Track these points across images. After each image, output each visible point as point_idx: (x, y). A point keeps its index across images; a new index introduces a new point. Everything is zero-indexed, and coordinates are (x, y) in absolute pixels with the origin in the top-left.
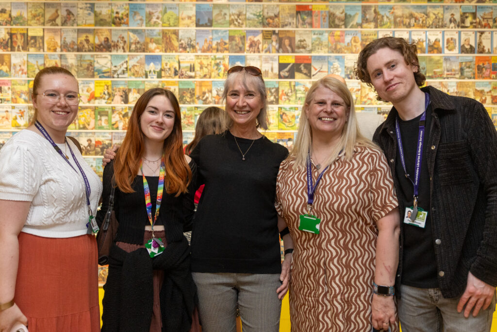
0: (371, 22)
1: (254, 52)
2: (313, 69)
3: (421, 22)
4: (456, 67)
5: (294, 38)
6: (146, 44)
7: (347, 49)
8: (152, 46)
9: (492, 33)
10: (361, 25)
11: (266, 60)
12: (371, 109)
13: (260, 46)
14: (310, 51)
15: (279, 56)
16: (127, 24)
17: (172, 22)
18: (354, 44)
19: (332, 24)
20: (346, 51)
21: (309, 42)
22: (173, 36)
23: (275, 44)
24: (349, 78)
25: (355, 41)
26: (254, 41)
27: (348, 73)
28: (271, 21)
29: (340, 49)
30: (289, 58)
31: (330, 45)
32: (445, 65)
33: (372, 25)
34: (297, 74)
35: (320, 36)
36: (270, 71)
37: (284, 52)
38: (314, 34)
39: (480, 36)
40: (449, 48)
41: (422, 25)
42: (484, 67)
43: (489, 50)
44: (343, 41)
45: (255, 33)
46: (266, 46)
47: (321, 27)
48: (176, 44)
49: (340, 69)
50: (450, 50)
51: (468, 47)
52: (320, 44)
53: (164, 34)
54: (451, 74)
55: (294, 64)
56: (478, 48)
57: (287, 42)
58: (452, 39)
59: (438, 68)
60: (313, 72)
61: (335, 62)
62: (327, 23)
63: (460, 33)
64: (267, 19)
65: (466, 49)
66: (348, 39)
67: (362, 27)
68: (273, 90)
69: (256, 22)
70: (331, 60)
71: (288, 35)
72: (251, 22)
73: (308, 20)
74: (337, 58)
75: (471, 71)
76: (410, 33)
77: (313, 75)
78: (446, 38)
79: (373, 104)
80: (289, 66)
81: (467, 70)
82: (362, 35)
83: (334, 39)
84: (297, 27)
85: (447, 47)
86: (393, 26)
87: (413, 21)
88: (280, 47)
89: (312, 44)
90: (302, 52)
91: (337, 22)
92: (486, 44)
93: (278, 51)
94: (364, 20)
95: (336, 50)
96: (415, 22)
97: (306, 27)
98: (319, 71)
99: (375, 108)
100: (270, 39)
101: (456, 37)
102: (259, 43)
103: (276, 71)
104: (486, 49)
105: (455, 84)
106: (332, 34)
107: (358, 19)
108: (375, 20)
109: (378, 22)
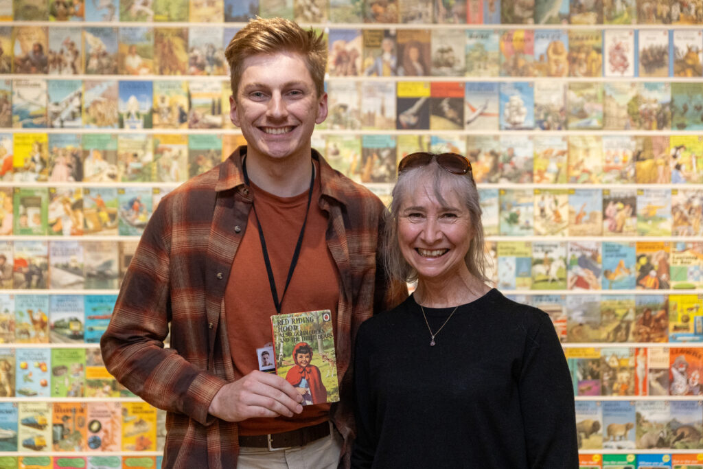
0: (589, 11)
1: (346, 74)
2: (467, 110)
3: (693, 12)
5: (429, 45)
6: (120, 58)
7: (540, 68)
8: (134, 61)
10: (567, 19)
11: (371, 91)
12: (588, 193)
13: (358, 62)
14: (462, 73)
15: (397, 84)
17: (174, 11)
18: (554, 57)
19: (509, 16)
20: (536, 72)
21: (459, 53)
22: (178, 42)
23: (389, 58)
24: (544, 129)
25: (556, 52)
26: (344, 52)
27: (542, 117)
28: (380, 9)
29: (525, 67)
30: (419, 87)
31: (504, 60)
33: (592, 17)
34: (435, 121)
35: (482, 41)
36: (378, 114)
37: (407, 74)
38: (471, 37)
41: (695, 17)
44: (531, 51)
45: (347, 35)
46: (370, 61)
47: (486, 23)
48: (183, 57)
49: (524, 110)
52: (483, 57)
53: (158, 36)
55: (428, 101)
57: (413, 53)
60: (468, 115)
61: (513, 95)
62: (496, 14)
64: (372, 5)
66: (541, 46)
67: (570, 22)
68: (385, 154)
69: (348, 12)
70: (506, 90)
71: (416, 38)
72: (338, 11)
73: (458, 7)
74: (519, 87)
76: (671, 34)
77: (469, 123)
79: (592, 183)
80: (419, 104)
82: (570, 39)
83: (513, 47)
84: (435, 22)
86: (634, 20)
87: (676, 10)
88: (400, 62)
89: (467, 56)
90: (444, 75)
91: (518, 11)
93: (395, 72)
94: (574, 6)
95: (515, 69)
96: (682, 10)
97: (454, 23)
98: (481, 114)
99: (596, 190)
100: (378, 46)
102: (356, 56)
103: (391, 113)
106: (507, 36)
107: (562, 5)
108: (598, 8)
109: (604, 11)
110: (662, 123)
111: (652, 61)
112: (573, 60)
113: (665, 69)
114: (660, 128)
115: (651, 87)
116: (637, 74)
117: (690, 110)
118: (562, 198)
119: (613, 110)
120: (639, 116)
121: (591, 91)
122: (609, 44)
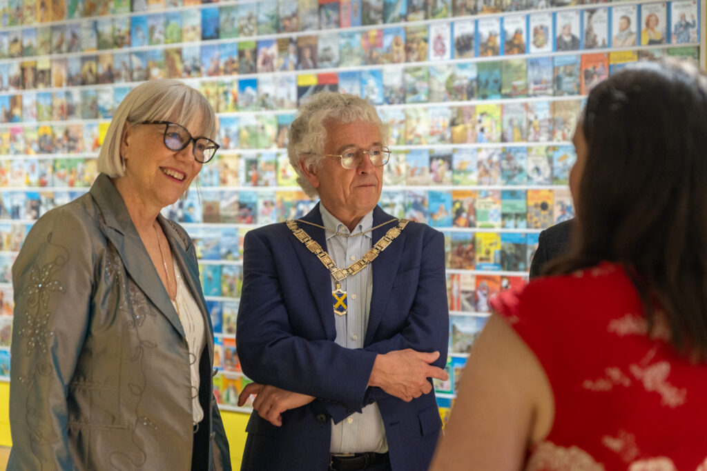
0: (420, 10)
1: (268, 71)
3: (493, 3)
4: (547, 76)
5: (317, 46)
6: (148, 71)
7: (387, 57)
8: (155, 72)
9: (610, 10)
10: (404, 17)
11: (282, 83)
12: (419, 152)
13: (275, 62)
14: (337, 65)
15: (297, 76)
16: (129, 44)
17: (175, 36)
18: (395, 48)
19: (366, 20)
20: (385, 60)
21: (335, 51)
22: (177, 57)
23: (293, 58)
24: (389, 104)
25: (397, 44)
26: (267, 56)
27: (388, 95)
28: (287, 23)
29: (377, 57)
30: (310, 78)
31: (363, 53)
32: (533, 74)
33: (421, 14)
35: (350, 40)
36: (286, 99)
37: (303, 69)
38: (343, 38)
39: (590, 17)
40: (538, 43)
41: (494, 7)
42: (595, 73)
43: (604, 41)
44: (381, 45)
45: (268, 43)
47: (352, 26)
48: (180, 67)
49: (376, 90)
50: (539, 46)
51: (567, 39)
52: (350, 53)
53: (167, 54)
54: (541, 89)
55: (316, 86)
56: (587, 38)
57: (307, 53)
58: (542, 27)
59: (519, 78)
61: (369, 79)
62: (358, 19)
63: (554, 15)
64: (282, 20)
65: (565, 43)
66: (388, 41)
67: (406, 20)
69: (268, 27)
70: (365, 76)
72: (263, 27)
73: (334, 16)
74: (373, 73)
75: (574, 81)
76: (476, 23)
78: (533, 25)
79: (422, 144)
80: (310, 90)
81: (567, 79)
82: (406, 33)
83: (369, 43)
84: (320, 28)
85: (534, 43)
86: (450, 14)
88: (299, 61)
89: (340, 52)
90: (325, 67)
91: (373, 15)
92: (600, 32)
93: (296, 68)
94: (410, 8)
95: (370, 60)
96: (485, 3)
97: (332, 28)
99: (424, 150)
100: (286, 50)
101: (548, 22)
102: (274, 58)
103: (294, 98)
104: (600, 41)
105: (546, 105)
106: (365, 35)
107: (401, 8)
108: (425, 7)
109: (429, 10)
110: (470, 95)
111: (463, 46)
112: (408, 50)
113: (472, 52)
114: (469, 98)
115: (462, 66)
116: (452, 57)
117: (491, 83)
118: (402, 157)
119: (435, 87)
120: (454, 91)
121: (420, 73)
122: (433, 35)
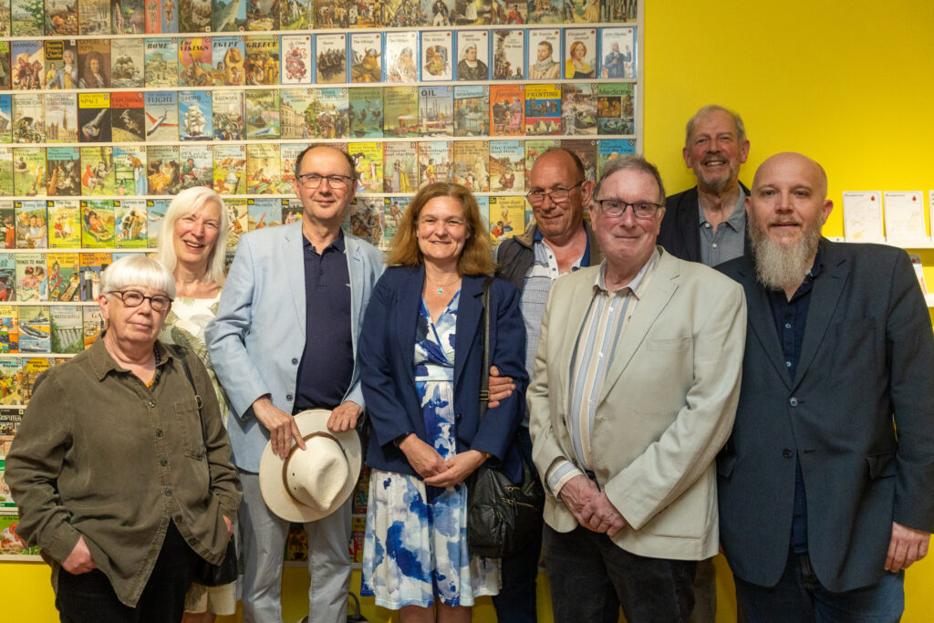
0: (265, 16)
1: (29, 88)
2: (147, 120)
3: (371, 13)
4: (446, 109)
5: (109, 55)
7: (218, 77)
9: (526, 33)
10: (243, 25)
11: (53, 104)
12: (268, 202)
13: (41, 74)
14: (143, 82)
15: (78, 94)
18: (232, 65)
19: (186, 25)
20: (214, 81)
21: (138, 63)
23: (70, 70)
24: (223, 138)
25: (233, 60)
26: (28, 64)
27: (220, 126)
28: (61, 21)
29: (203, 76)
30: (99, 99)
31: (182, 69)
32: (426, 106)
33: (269, 22)
34: (116, 132)
35: (161, 51)
36: (61, 126)
37: (88, 86)
38: (150, 46)
39: (501, 40)
40: (432, 69)
41: (373, 20)
42: (508, 109)
43: (518, 70)
44: (209, 60)
45: (29, 47)
46: (52, 73)
47: (164, 32)
49: (202, 119)
50: (433, 74)
51: (473, 65)
52: (162, 66)
54: (437, 126)
55: (109, 110)
56: (496, 66)
57: (94, 64)
58: (438, 48)
59: (409, 111)
60: (149, 126)
61: (192, 105)
62: (174, 22)
63: (454, 35)
64: (52, 17)
65: (470, 69)
66: (219, 54)
67: (247, 30)
68: (69, 166)
69: (30, 24)
70: (185, 101)
71: (96, 48)
72: (20, 23)
73: (136, 16)
74: (197, 97)
75: (480, 118)
76: (348, 37)
77: (149, 134)
78: (426, 46)
79: (271, 192)
80: (100, 115)
81: (472, 115)
82: (248, 45)
83: (191, 55)
84: (114, 32)
85: (428, 67)
86: (311, 25)
87: (354, 12)
88: (80, 75)
89: (145, 67)
90: (124, 85)
91: (195, 19)
92: (514, 58)
93: (76, 84)
94: (251, 12)
95: (193, 78)
96: (359, 14)
97: (133, 33)
98: (161, 125)
99: (275, 200)
100: (61, 59)
101: (447, 43)
102: (40, 69)
103: (73, 125)
104: (513, 69)
105: (444, 147)
106: (186, 46)
107: (239, 12)
108: (274, 12)
109: (280, 16)
110: (340, 131)
111: (329, 66)
112: (250, 68)
113: (343, 75)
114: (338, 136)
115: (329, 93)
116: (315, 80)
117: (369, 116)
118: (242, 209)
119: (291, 118)
120: (316, 124)
121: (269, 99)
122: (286, 51)
